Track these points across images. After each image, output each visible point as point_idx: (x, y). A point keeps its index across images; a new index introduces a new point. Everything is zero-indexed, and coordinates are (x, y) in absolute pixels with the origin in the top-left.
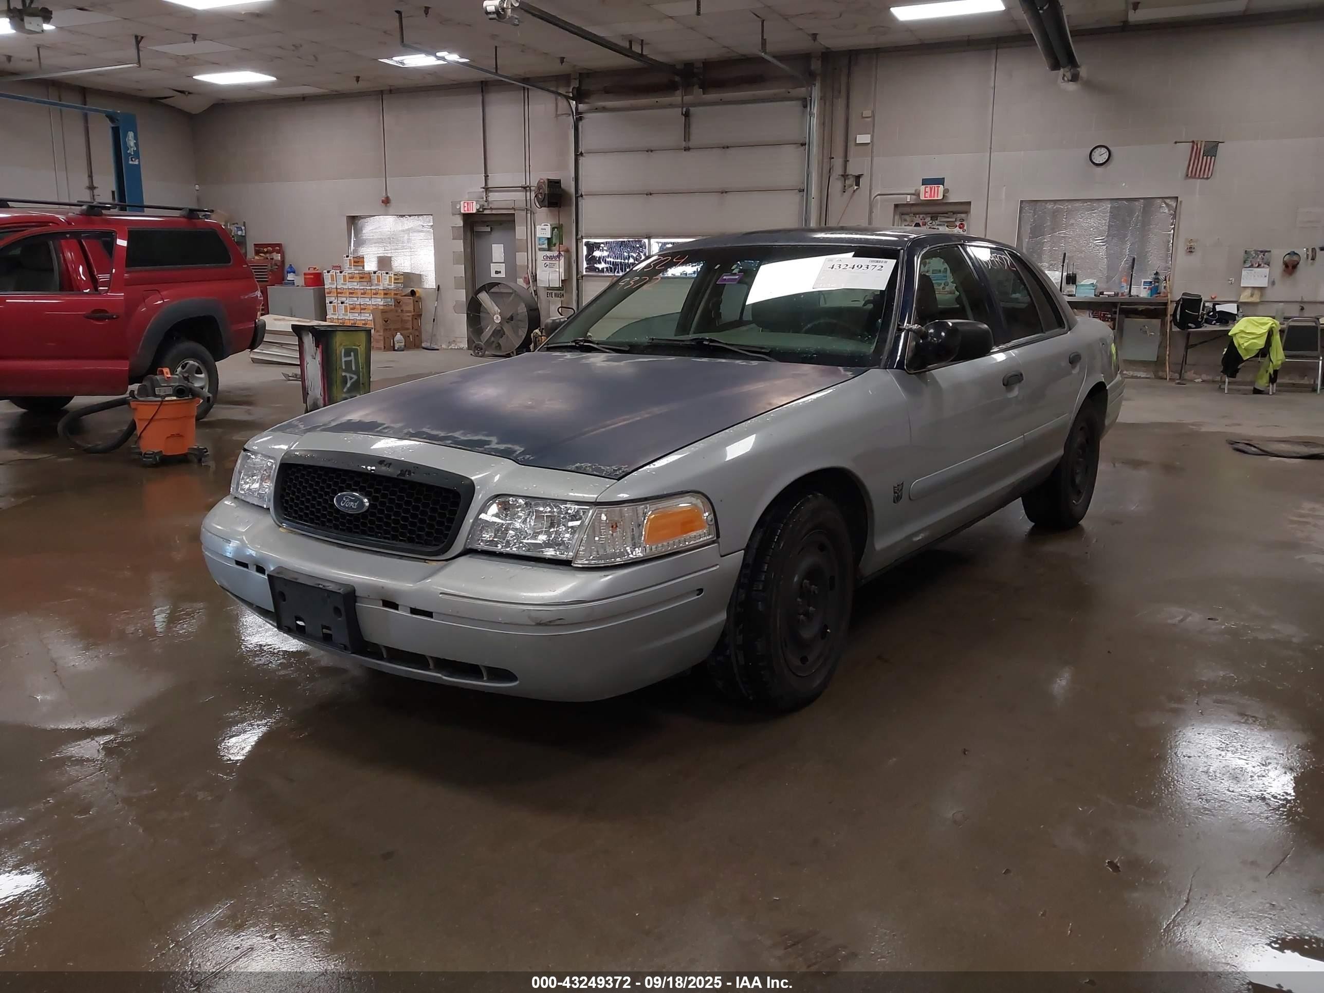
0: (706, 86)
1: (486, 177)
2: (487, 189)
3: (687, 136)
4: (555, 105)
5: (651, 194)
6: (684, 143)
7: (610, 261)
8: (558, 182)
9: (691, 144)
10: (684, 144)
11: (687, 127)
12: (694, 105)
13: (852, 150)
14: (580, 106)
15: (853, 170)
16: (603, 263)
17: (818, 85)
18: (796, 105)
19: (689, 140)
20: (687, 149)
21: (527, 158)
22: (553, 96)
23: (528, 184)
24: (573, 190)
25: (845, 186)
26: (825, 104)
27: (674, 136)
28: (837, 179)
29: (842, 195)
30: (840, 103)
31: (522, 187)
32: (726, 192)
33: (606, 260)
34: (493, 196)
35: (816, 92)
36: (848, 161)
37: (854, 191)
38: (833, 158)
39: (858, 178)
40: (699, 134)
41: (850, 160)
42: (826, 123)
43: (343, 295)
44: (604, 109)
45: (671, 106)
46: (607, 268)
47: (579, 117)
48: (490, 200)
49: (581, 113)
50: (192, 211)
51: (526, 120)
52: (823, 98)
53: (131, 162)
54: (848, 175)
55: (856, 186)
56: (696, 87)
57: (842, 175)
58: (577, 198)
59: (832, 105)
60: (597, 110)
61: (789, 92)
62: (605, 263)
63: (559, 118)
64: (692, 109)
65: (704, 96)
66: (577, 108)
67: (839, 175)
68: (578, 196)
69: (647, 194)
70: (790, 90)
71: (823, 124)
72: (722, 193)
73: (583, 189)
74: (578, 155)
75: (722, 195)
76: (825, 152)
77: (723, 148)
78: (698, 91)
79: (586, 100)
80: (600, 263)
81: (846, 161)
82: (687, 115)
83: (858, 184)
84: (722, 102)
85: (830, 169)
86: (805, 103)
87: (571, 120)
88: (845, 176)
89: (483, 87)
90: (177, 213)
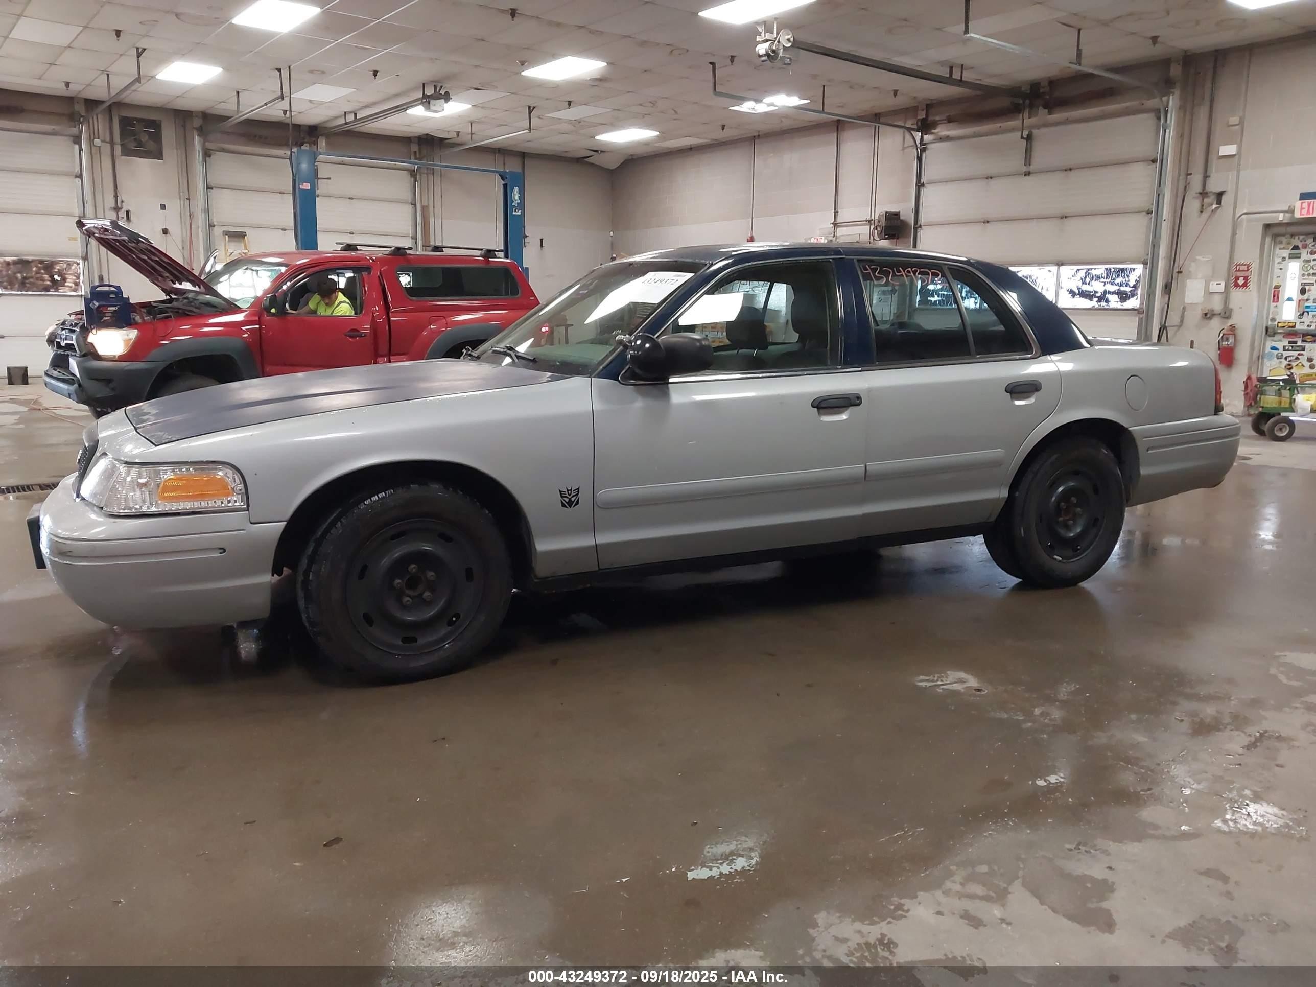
0: (1051, 106)
1: (836, 212)
2: (835, 225)
3: (1028, 160)
4: (902, 139)
5: (988, 222)
6: (1025, 167)
7: (944, 294)
8: (897, 214)
9: (1032, 168)
10: (1025, 169)
11: (1028, 152)
12: (1038, 127)
13: (1214, 164)
14: (926, 137)
15: (1214, 186)
16: (936, 296)
17: (1177, 92)
18: (1147, 120)
19: (1030, 165)
20: (1027, 174)
21: (873, 192)
22: (901, 131)
23: (873, 218)
24: (912, 222)
25: (1203, 206)
26: (1185, 116)
27: (1016, 162)
28: (1194, 198)
29: (1199, 216)
30: (1202, 113)
31: (866, 221)
32: (1066, 217)
33: (939, 294)
34: (841, 231)
35: (1173, 101)
36: (1209, 177)
37: (1212, 211)
38: (1191, 174)
39: (1220, 195)
40: (1040, 157)
41: (1212, 175)
42: (1185, 136)
43: (706, 329)
44: (948, 138)
45: (1013, 130)
46: (939, 301)
47: (923, 148)
48: (838, 235)
49: (925, 144)
50: (489, 251)
51: (875, 154)
52: (1182, 108)
53: (514, 213)
54: (1207, 193)
55: (1217, 204)
56: (1041, 108)
57: (1200, 193)
58: (916, 229)
59: (1192, 115)
60: (942, 139)
61: (1143, 104)
62: (938, 296)
63: (906, 150)
64: (1035, 132)
65: (1050, 116)
66: (922, 140)
67: (1196, 193)
68: (917, 226)
69: (984, 223)
70: (1144, 102)
71: (1180, 136)
72: (1062, 218)
73: (922, 220)
74: (920, 185)
75: (1062, 220)
76: (1182, 168)
77: (1066, 170)
78: (1042, 112)
79: (933, 131)
80: (934, 296)
81: (1206, 177)
82: (1029, 138)
83: (1219, 202)
84: (1067, 122)
85: (1186, 187)
86: (1159, 114)
87: (914, 153)
88: (1203, 194)
89: (839, 126)
90: (478, 253)
